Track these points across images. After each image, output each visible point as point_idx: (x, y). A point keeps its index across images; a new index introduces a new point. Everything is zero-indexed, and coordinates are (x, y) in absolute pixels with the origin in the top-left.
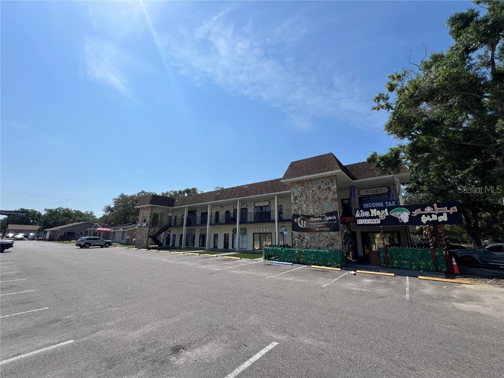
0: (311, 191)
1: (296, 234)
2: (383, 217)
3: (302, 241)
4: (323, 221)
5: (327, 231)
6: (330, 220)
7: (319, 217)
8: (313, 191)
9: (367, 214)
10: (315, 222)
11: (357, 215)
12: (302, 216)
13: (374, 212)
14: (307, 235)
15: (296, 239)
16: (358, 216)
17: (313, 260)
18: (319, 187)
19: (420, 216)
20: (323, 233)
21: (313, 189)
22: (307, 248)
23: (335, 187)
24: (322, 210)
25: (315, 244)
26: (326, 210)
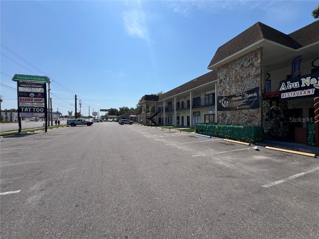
0: (234, 72)
1: (220, 113)
2: (318, 86)
4: (243, 99)
5: (247, 109)
6: (250, 98)
7: (240, 96)
8: (236, 71)
9: (296, 85)
10: (236, 101)
12: (225, 97)
13: (307, 81)
14: (228, 114)
15: (220, 117)
16: (283, 89)
17: (229, 135)
18: (242, 66)
20: (243, 111)
21: (236, 69)
23: (259, 61)
24: (243, 88)
25: (235, 121)
26: (248, 88)
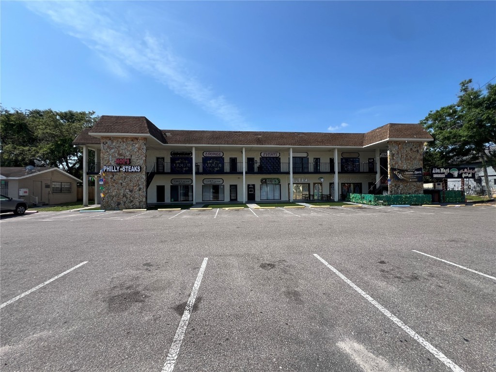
0: (405, 151)
2: (446, 174)
3: (397, 189)
5: (416, 182)
6: (417, 174)
8: (407, 151)
10: (408, 174)
11: (434, 172)
12: (398, 169)
13: (443, 170)
18: (411, 149)
19: (462, 173)
22: (401, 194)
23: (422, 150)
26: (415, 167)
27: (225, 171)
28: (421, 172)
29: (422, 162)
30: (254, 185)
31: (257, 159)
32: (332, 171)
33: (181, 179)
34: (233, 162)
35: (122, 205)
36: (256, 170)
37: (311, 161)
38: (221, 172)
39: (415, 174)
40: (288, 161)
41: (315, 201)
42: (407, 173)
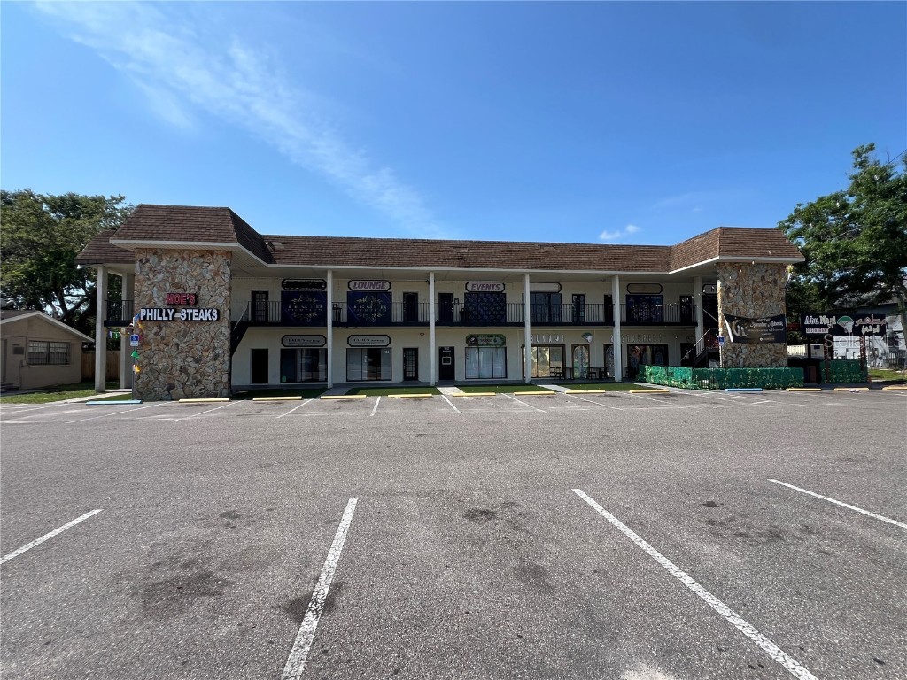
0: (751, 282)
2: (831, 326)
3: (737, 356)
5: (772, 342)
6: (776, 327)
7: (763, 321)
8: (754, 281)
9: (816, 321)
10: (757, 328)
11: (807, 323)
12: (739, 318)
13: (824, 320)
15: (729, 354)
18: (763, 278)
19: (861, 326)
20: (767, 344)
22: (744, 366)
23: (783, 280)
26: (771, 313)
27: (394, 320)
28: (781, 324)
29: (783, 304)
30: (452, 349)
31: (459, 295)
32: (609, 321)
33: (301, 336)
34: (411, 301)
35: (178, 390)
36: (457, 318)
37: (567, 300)
38: (386, 321)
39: (771, 327)
40: (520, 301)
41: (575, 381)
42: (755, 325)
